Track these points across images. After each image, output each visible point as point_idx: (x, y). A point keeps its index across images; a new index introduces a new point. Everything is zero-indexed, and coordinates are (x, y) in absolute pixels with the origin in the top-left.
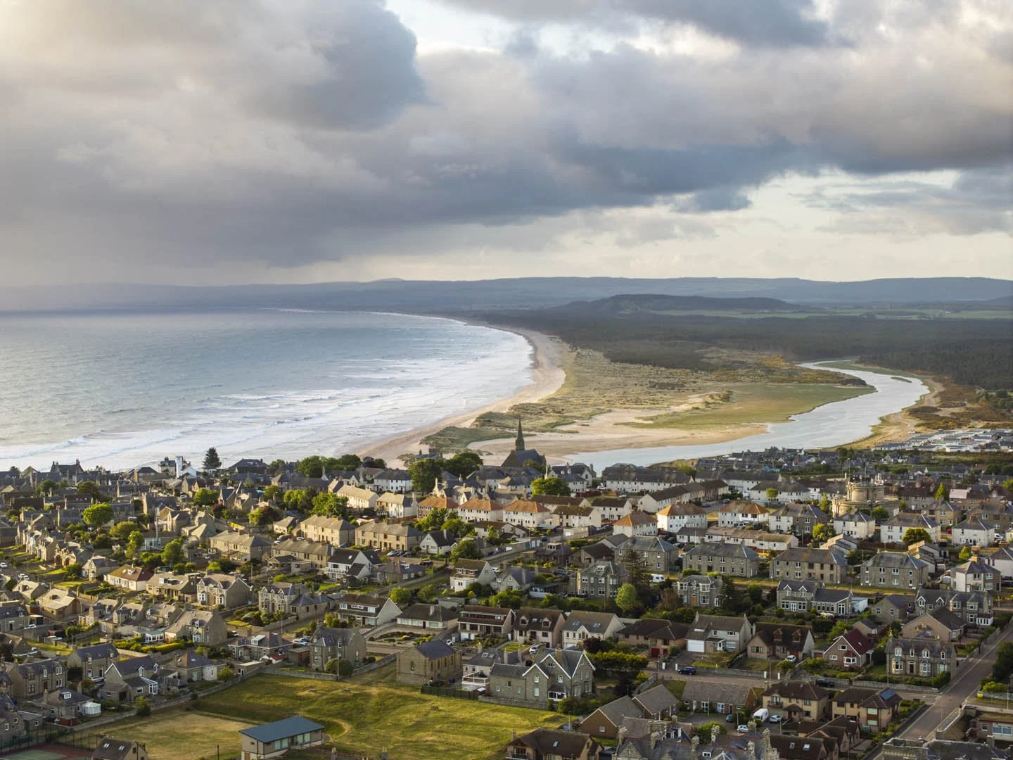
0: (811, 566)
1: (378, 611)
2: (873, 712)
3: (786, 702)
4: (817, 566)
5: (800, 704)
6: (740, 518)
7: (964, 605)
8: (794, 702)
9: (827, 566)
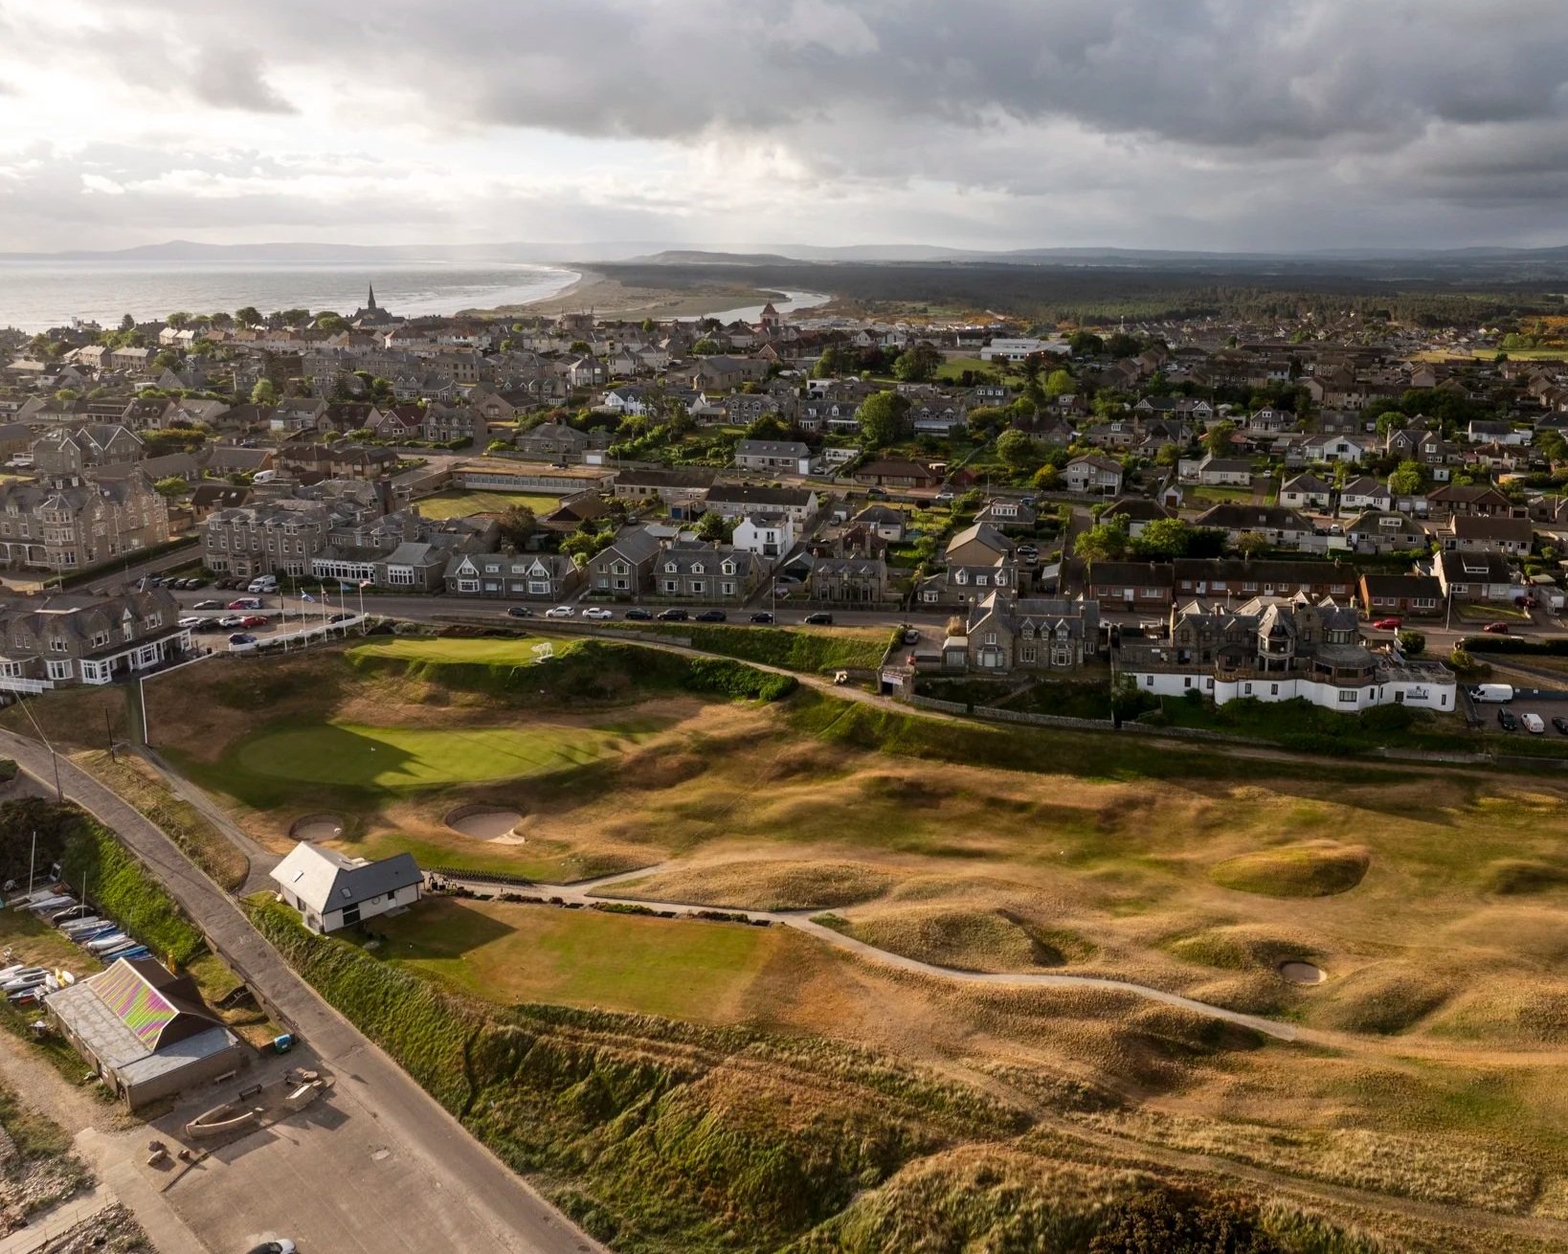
0: (456, 367)
1: (20, 407)
2: (358, 468)
3: (292, 463)
4: (461, 367)
5: (303, 464)
6: (454, 339)
7: (540, 388)
8: (298, 463)
9: (468, 367)
